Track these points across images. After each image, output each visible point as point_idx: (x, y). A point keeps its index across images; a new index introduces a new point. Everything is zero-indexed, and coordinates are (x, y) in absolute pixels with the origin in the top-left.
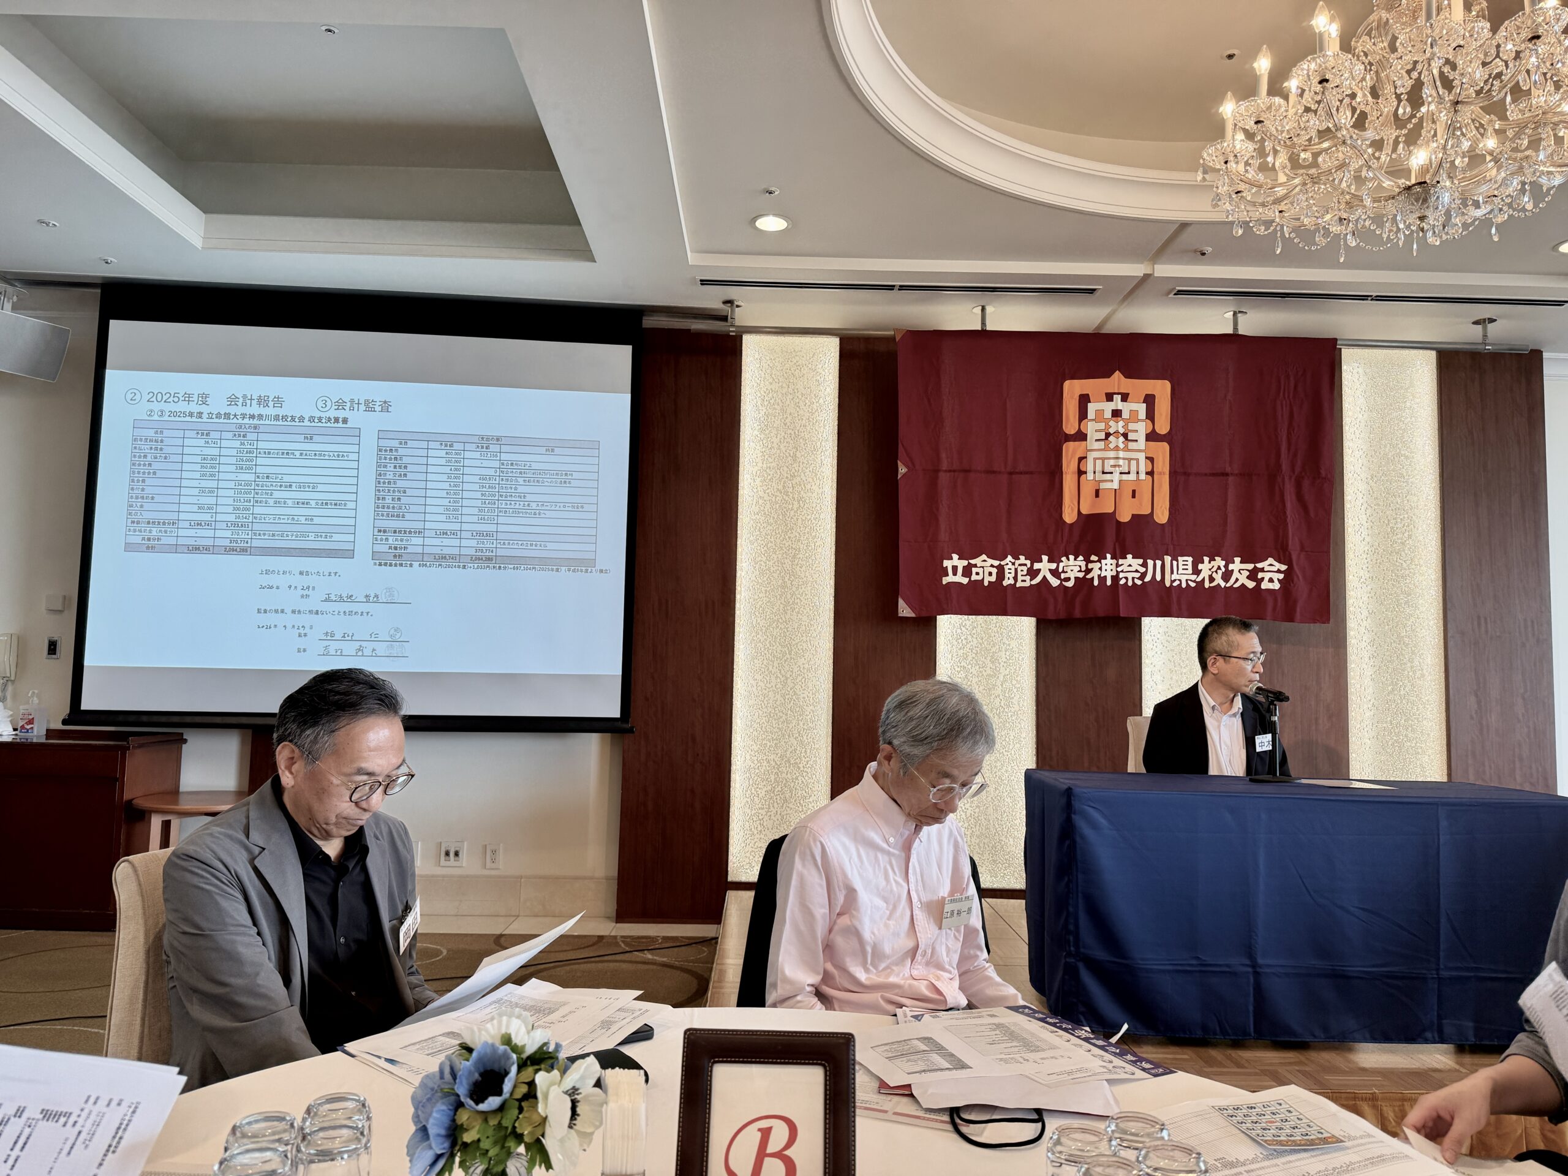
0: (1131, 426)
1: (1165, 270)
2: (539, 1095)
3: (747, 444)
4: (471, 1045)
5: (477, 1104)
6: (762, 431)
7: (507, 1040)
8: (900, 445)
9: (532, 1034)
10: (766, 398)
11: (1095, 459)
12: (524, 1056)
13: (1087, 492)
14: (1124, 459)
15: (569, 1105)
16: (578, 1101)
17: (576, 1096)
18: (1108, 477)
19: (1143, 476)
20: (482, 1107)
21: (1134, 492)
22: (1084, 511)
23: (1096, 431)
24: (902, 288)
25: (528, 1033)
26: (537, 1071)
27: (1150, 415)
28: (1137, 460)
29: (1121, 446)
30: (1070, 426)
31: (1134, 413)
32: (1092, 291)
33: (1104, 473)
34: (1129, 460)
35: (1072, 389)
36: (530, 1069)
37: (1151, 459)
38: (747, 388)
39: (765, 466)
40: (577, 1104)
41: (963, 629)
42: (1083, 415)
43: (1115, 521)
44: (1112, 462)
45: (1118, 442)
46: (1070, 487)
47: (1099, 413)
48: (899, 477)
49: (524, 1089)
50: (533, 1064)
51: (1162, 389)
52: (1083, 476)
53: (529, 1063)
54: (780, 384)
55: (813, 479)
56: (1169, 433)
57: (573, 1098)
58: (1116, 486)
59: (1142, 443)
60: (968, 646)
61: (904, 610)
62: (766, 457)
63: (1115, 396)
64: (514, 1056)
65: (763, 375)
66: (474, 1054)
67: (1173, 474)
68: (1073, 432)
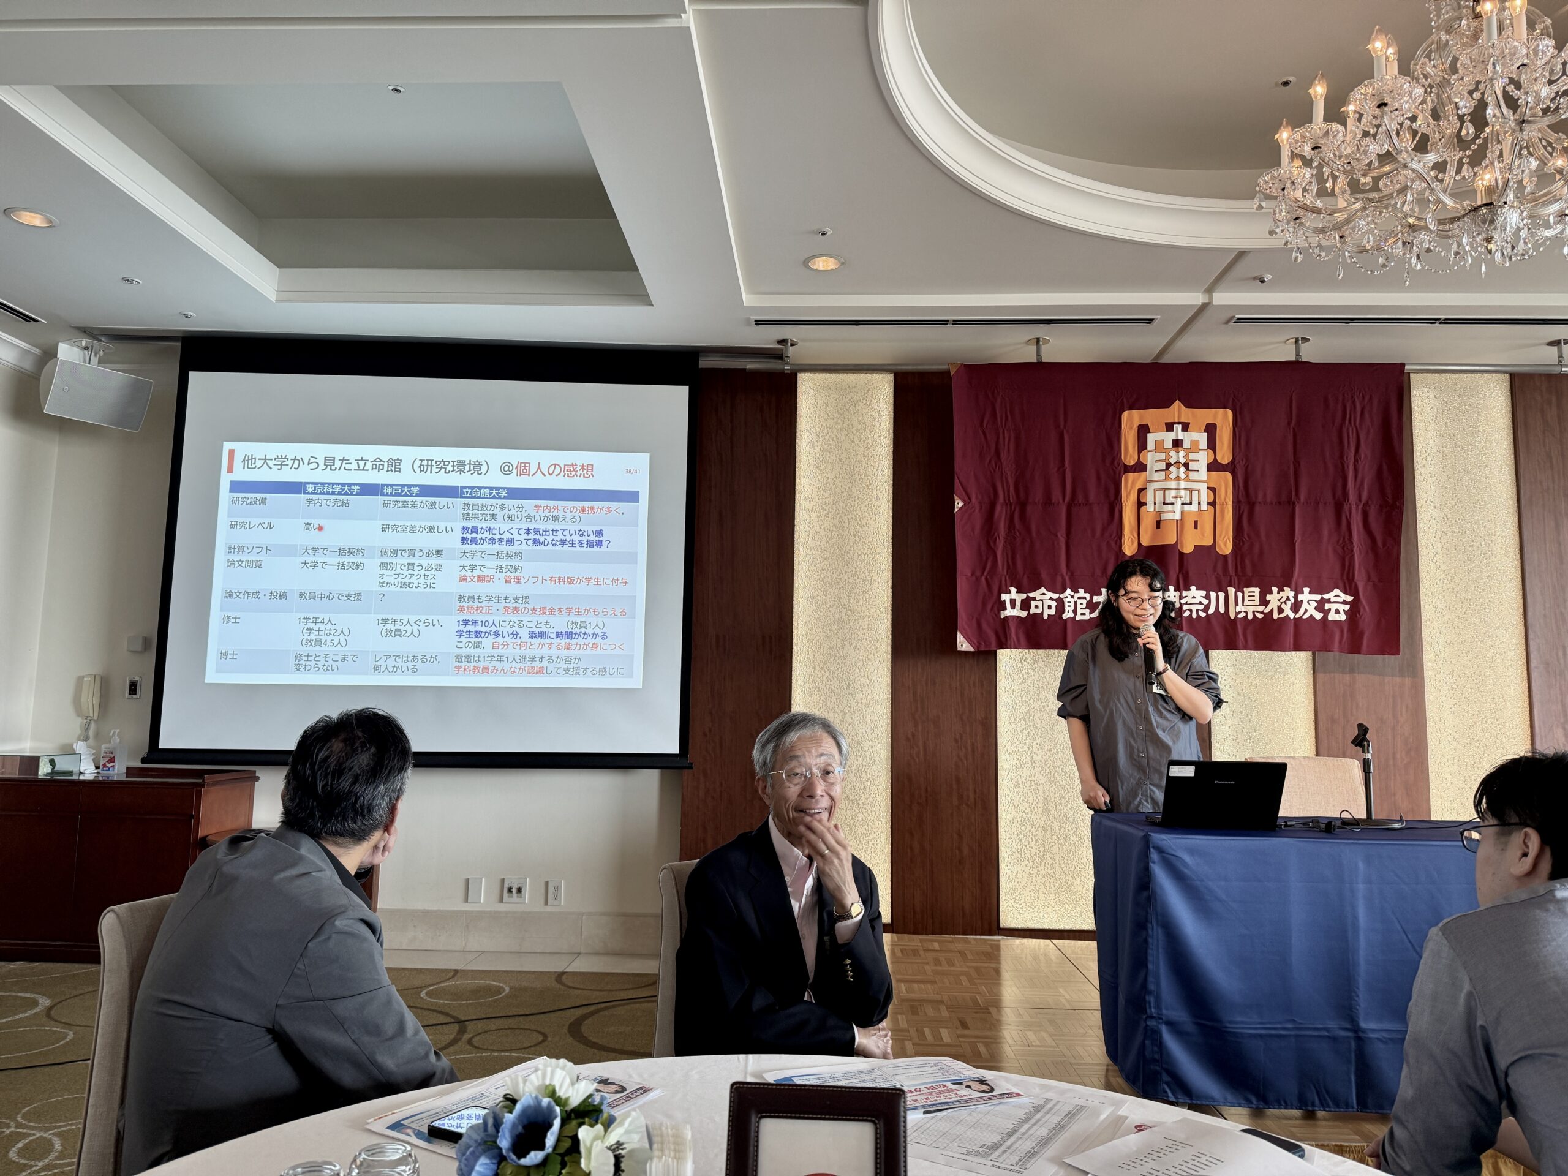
0: (1192, 456)
1: (1221, 298)
2: (582, 1149)
3: (802, 480)
4: (516, 1097)
5: (519, 1158)
6: (818, 467)
7: (552, 1094)
8: (956, 478)
9: (576, 1086)
10: (822, 434)
11: (1155, 490)
12: (568, 1108)
13: (1148, 523)
14: (1185, 489)
15: (612, 1161)
16: (623, 1157)
17: (620, 1151)
18: (1169, 507)
19: (1204, 507)
20: (524, 1161)
21: (1196, 523)
22: (1145, 543)
23: (1157, 461)
24: (955, 322)
25: (573, 1084)
26: (581, 1125)
27: (1212, 445)
28: (1199, 491)
29: (1183, 476)
30: (1130, 459)
31: (1195, 444)
32: (1150, 321)
33: (1164, 504)
34: (1191, 490)
35: (1131, 420)
36: (574, 1123)
37: (1212, 489)
38: (803, 424)
39: (821, 501)
40: (622, 1159)
41: (1024, 663)
42: (1142, 446)
43: (1178, 552)
44: (1173, 493)
45: (1178, 472)
46: (1129, 519)
47: (1160, 444)
48: (956, 510)
49: (567, 1144)
50: (577, 1117)
51: (1224, 418)
52: (1143, 508)
53: (573, 1115)
54: (835, 420)
55: (869, 513)
56: (1233, 462)
57: (617, 1153)
58: (1177, 516)
59: (1203, 474)
60: (1030, 680)
61: (963, 644)
62: (822, 492)
63: (1175, 426)
64: (558, 1109)
65: (818, 412)
66: (518, 1107)
67: (1237, 503)
68: (1132, 463)
